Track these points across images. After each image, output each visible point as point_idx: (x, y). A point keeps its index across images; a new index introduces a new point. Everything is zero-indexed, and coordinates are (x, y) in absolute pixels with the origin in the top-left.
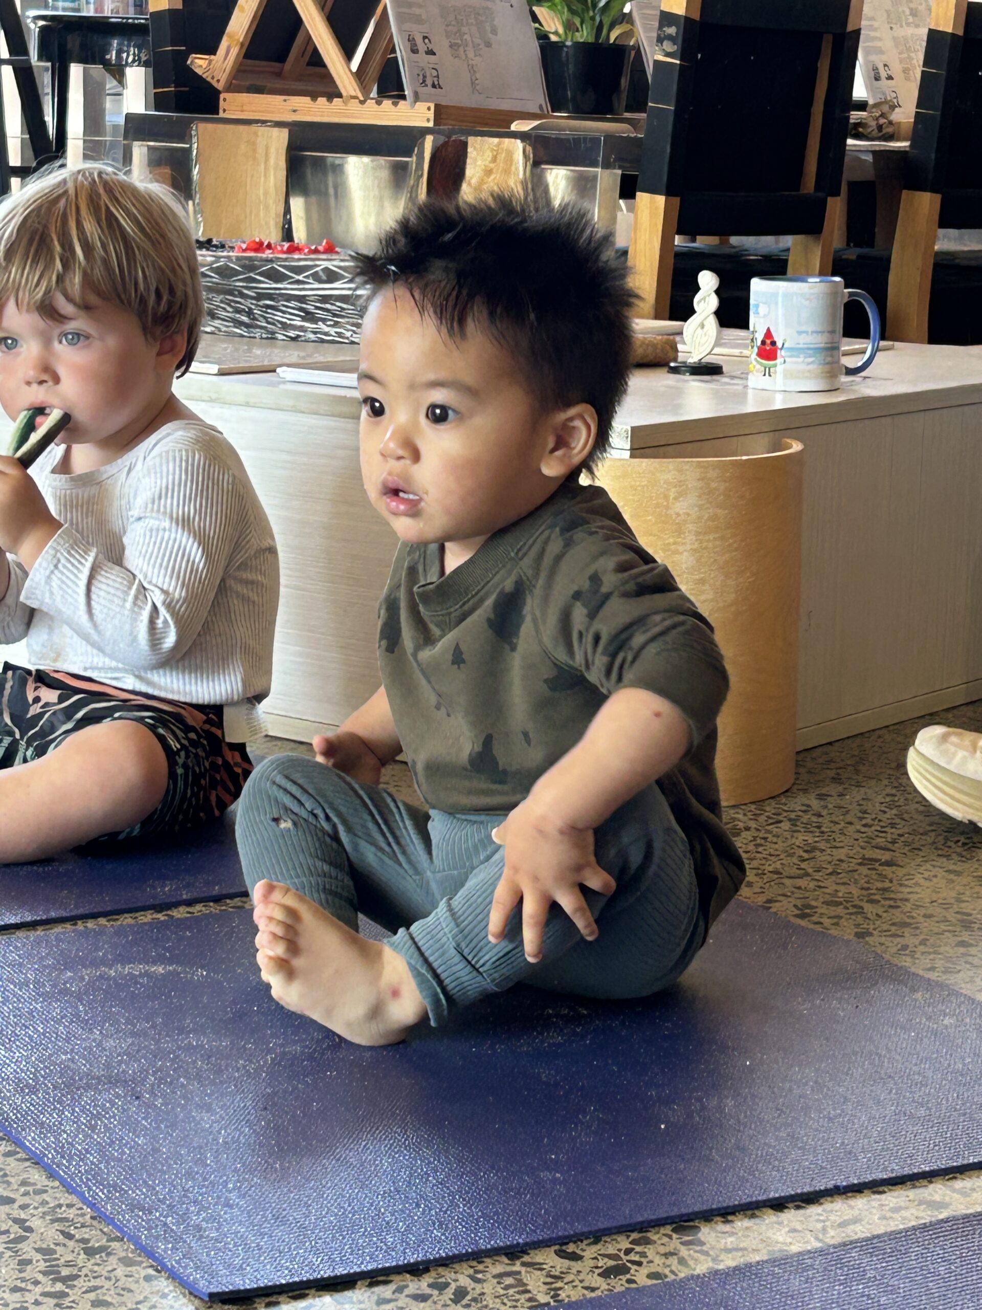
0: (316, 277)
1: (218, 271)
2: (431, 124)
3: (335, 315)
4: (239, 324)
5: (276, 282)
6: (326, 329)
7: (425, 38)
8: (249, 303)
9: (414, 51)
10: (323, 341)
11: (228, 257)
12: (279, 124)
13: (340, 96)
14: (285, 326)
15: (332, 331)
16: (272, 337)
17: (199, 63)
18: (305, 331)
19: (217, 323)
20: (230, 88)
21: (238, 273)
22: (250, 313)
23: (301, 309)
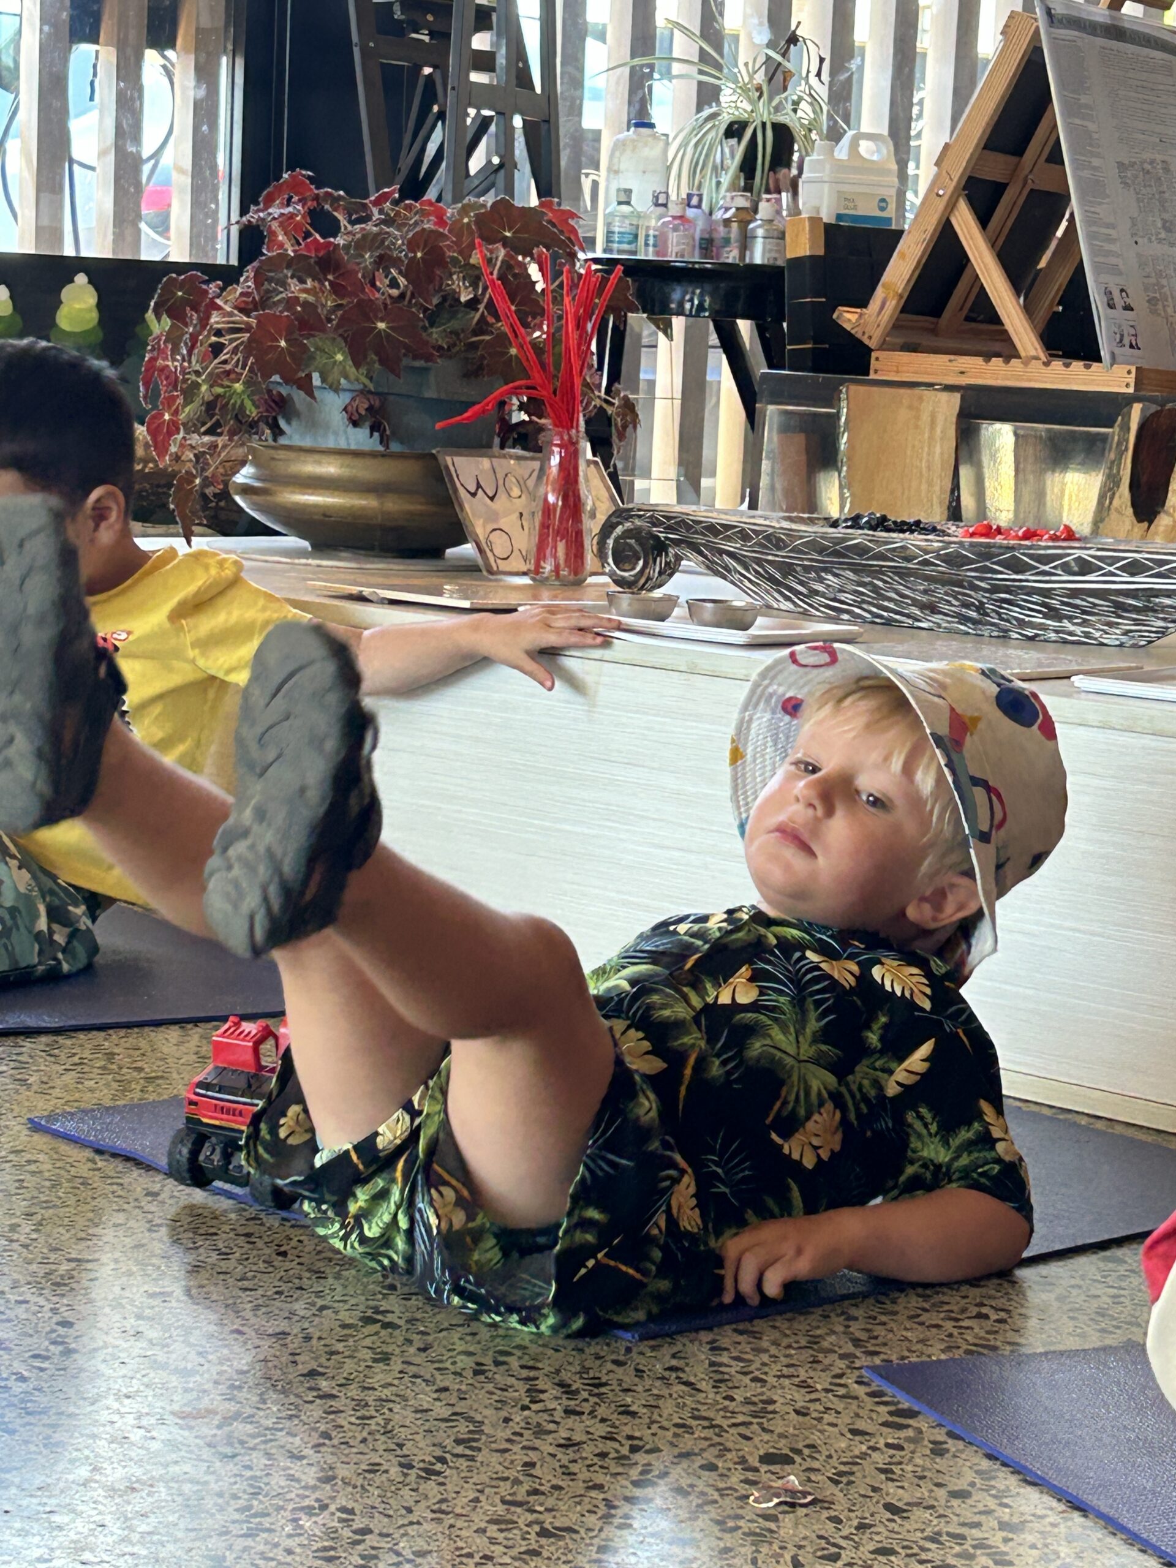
0: (1066, 568)
1: (948, 559)
2: (1131, 390)
3: (1084, 612)
4: (964, 619)
5: (1017, 573)
6: (1072, 628)
7: (1122, 291)
8: (979, 595)
9: (1111, 306)
10: (1065, 642)
11: (961, 543)
12: (949, 388)
13: (1018, 357)
14: (1022, 624)
15: (1078, 630)
16: (1004, 636)
17: (848, 317)
18: (1045, 630)
19: (937, 618)
20: (884, 346)
21: (971, 562)
22: (980, 608)
23: (1044, 605)
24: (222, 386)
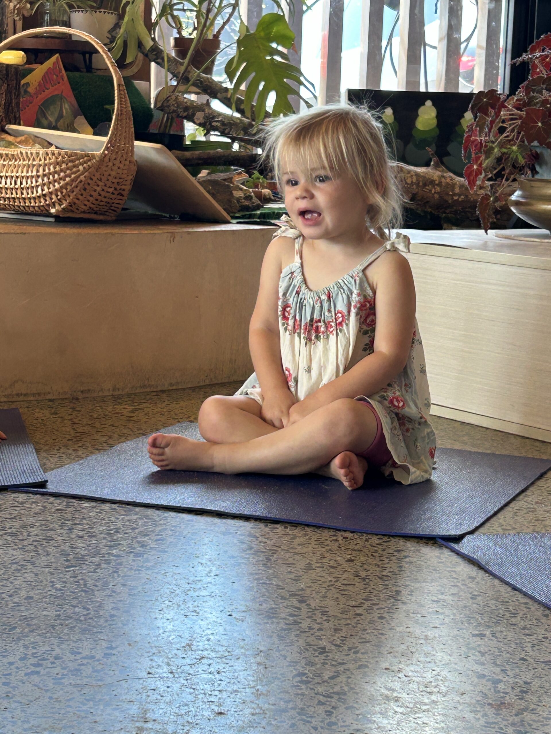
24: (506, 148)
